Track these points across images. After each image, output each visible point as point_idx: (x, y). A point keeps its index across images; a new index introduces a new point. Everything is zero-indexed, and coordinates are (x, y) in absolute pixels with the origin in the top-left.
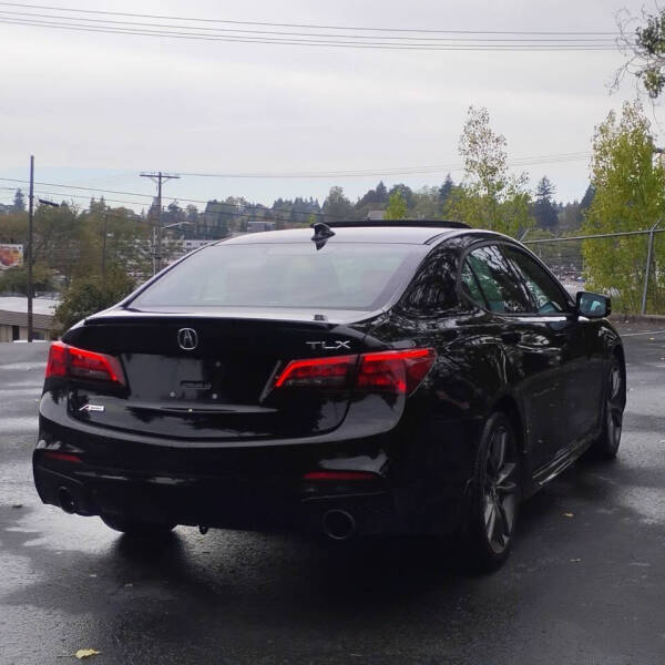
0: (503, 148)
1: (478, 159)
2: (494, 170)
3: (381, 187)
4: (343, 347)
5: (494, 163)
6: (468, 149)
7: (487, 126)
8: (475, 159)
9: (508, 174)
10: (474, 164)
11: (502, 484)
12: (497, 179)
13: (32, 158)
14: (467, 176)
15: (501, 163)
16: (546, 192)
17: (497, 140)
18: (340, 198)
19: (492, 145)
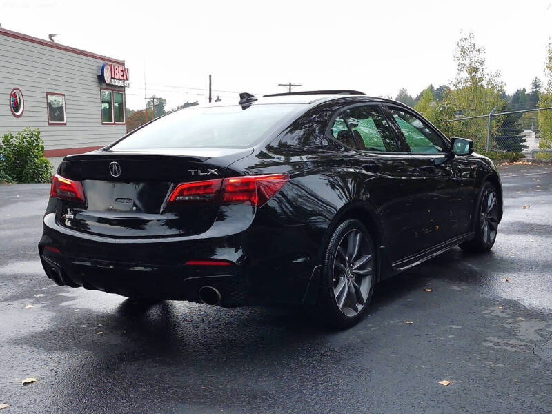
0: (482, 55)
1: (467, 63)
2: (476, 70)
3: (431, 88)
4: (212, 174)
5: (477, 65)
6: (459, 56)
7: (473, 42)
8: (464, 62)
9: (486, 71)
10: (463, 66)
11: (357, 269)
12: (479, 75)
13: (210, 76)
14: (459, 74)
15: (482, 65)
16: (537, 87)
17: (479, 50)
18: (406, 95)
19: (476, 53)
